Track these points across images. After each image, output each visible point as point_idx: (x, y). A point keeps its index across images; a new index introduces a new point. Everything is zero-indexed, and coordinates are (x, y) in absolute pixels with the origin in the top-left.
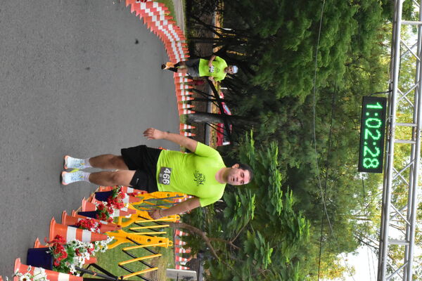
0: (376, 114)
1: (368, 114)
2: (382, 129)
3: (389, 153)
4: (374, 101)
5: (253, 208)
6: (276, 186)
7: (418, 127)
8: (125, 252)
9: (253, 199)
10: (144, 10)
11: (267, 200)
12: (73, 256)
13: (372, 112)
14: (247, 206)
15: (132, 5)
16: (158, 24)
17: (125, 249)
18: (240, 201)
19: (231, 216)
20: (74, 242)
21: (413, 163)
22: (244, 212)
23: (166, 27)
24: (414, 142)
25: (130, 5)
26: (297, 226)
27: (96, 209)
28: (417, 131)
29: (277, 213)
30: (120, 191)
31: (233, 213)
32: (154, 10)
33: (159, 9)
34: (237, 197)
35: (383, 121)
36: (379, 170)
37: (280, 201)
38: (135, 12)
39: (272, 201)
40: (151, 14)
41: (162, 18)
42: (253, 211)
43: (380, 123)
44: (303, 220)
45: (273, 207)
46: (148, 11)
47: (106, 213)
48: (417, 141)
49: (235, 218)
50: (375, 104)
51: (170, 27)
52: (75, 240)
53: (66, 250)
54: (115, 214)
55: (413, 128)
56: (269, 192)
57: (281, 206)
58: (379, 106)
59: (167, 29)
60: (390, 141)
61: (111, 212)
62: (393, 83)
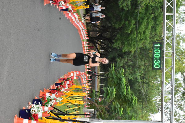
0: (158, 48)
1: (155, 48)
2: (160, 54)
3: (164, 62)
4: (157, 43)
5: (115, 93)
6: (123, 84)
7: (174, 52)
8: (67, 106)
9: (115, 89)
10: (70, 16)
11: (120, 90)
12: (49, 101)
13: (157, 47)
14: (113, 92)
15: (66, 14)
16: (75, 22)
17: (67, 105)
18: (110, 90)
19: (106, 96)
20: (49, 97)
21: (172, 65)
22: (111, 95)
23: (79, 23)
24: (173, 58)
25: (65, 14)
26: (132, 100)
27: (56, 88)
28: (174, 54)
29: (124, 95)
30: (64, 82)
31: (107, 95)
32: (74, 16)
33: (76, 16)
34: (108, 89)
35: (161, 51)
36: (160, 69)
37: (125, 90)
38: (67, 17)
39: (122, 90)
40: (73, 18)
41: (77, 19)
42: (115, 94)
43: (160, 51)
44: (134, 97)
45: (123, 93)
46: (72, 16)
47: (60, 90)
48: (174, 57)
49: (108, 97)
50: (158, 44)
51: (80, 23)
52: (50, 96)
53: (47, 99)
54: (63, 90)
55: (172, 53)
56: (121, 86)
57: (126, 92)
58: (159, 45)
59: (79, 24)
60: (164, 58)
61: (62, 89)
62: (164, 36)
